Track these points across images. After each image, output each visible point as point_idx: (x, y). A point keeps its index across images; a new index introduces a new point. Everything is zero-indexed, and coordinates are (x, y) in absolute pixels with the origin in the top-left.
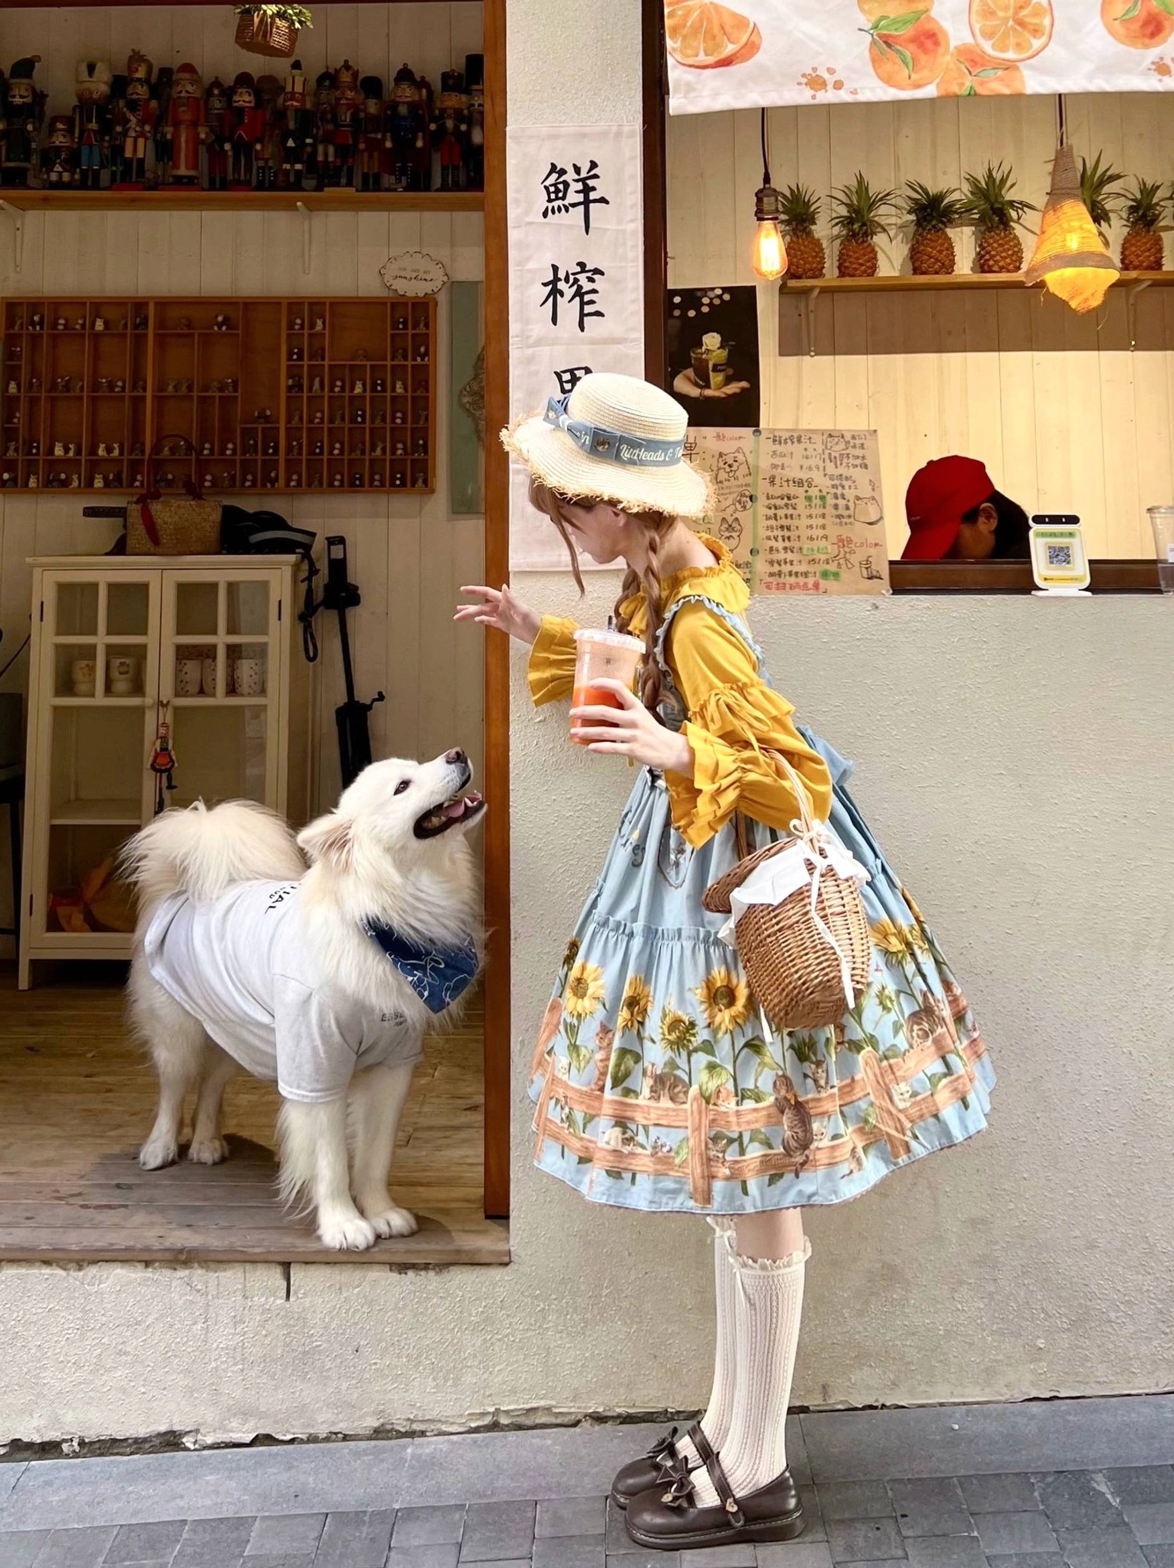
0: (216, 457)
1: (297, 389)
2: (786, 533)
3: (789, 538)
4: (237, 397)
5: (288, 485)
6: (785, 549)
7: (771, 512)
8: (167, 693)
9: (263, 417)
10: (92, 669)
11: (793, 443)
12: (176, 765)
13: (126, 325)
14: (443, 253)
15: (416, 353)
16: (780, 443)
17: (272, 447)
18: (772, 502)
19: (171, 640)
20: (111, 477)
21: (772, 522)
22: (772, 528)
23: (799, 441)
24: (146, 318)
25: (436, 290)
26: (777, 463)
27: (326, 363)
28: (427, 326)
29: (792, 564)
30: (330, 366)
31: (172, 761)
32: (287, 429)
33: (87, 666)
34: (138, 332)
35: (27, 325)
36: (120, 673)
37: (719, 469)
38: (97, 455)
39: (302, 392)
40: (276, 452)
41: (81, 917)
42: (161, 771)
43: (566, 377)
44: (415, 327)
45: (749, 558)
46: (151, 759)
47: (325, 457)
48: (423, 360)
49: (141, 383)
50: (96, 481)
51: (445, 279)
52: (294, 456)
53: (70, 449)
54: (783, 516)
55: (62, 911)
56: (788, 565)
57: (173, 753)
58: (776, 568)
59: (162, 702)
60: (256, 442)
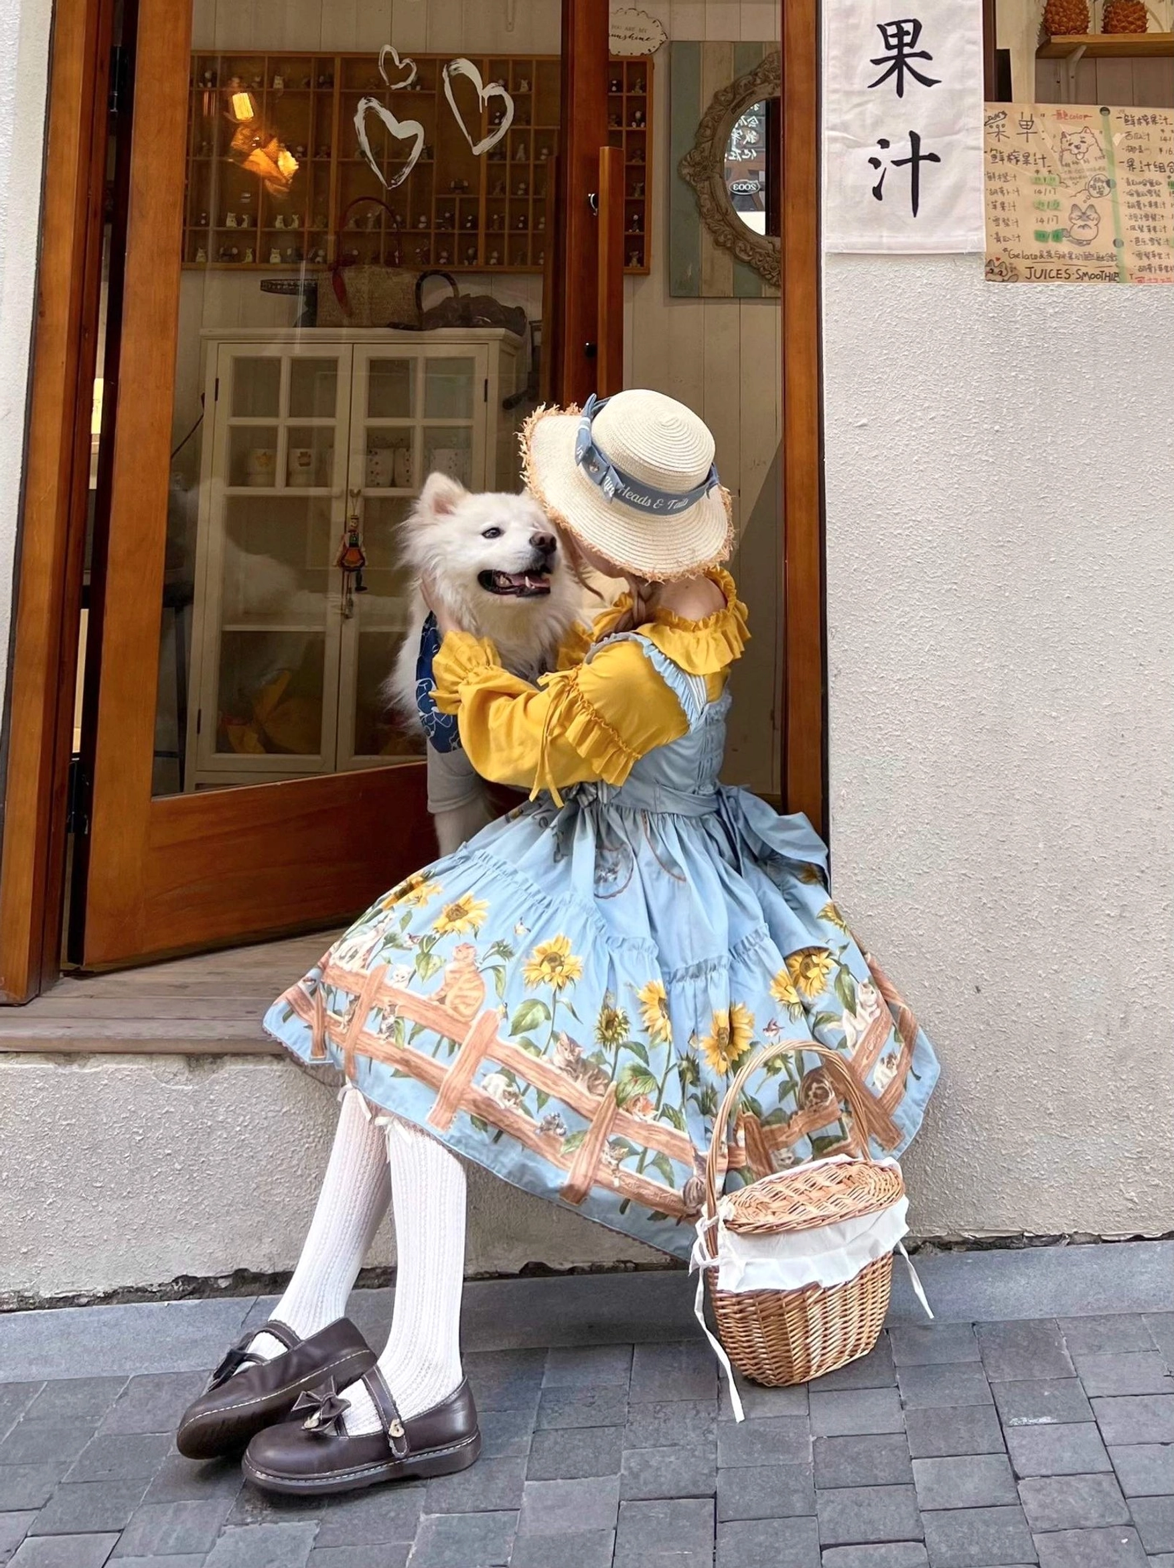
0: (408, 229)
1: (498, 157)
2: (1151, 223)
3: (1155, 228)
4: (432, 164)
5: (487, 263)
6: (1152, 240)
7: (1135, 199)
8: (357, 480)
9: (460, 188)
10: (271, 459)
11: (1147, 123)
12: (366, 563)
13: (308, 84)
14: (662, 12)
15: (631, 118)
16: (1133, 123)
17: (469, 221)
18: (1134, 188)
19: (362, 421)
20: (289, 252)
21: (1135, 211)
22: (1135, 216)
23: (1154, 121)
24: (331, 77)
25: (653, 50)
26: (1134, 145)
27: (532, 127)
28: (643, 88)
29: (1160, 258)
30: (536, 132)
31: (363, 558)
32: (488, 201)
33: (265, 454)
34: (320, 90)
35: (197, 82)
36: (301, 465)
37: (1063, 151)
38: (274, 227)
39: (505, 159)
40: (475, 225)
41: (255, 736)
42: (351, 570)
43: (892, 30)
44: (631, 87)
45: (1114, 250)
46: (338, 554)
47: (530, 231)
48: (638, 125)
49: (324, 148)
50: (273, 255)
51: (663, 38)
52: (495, 230)
53: (243, 220)
54: (1147, 204)
55: (234, 731)
56: (1157, 258)
57: (363, 549)
58: (1145, 262)
59: (351, 491)
60: (452, 216)
